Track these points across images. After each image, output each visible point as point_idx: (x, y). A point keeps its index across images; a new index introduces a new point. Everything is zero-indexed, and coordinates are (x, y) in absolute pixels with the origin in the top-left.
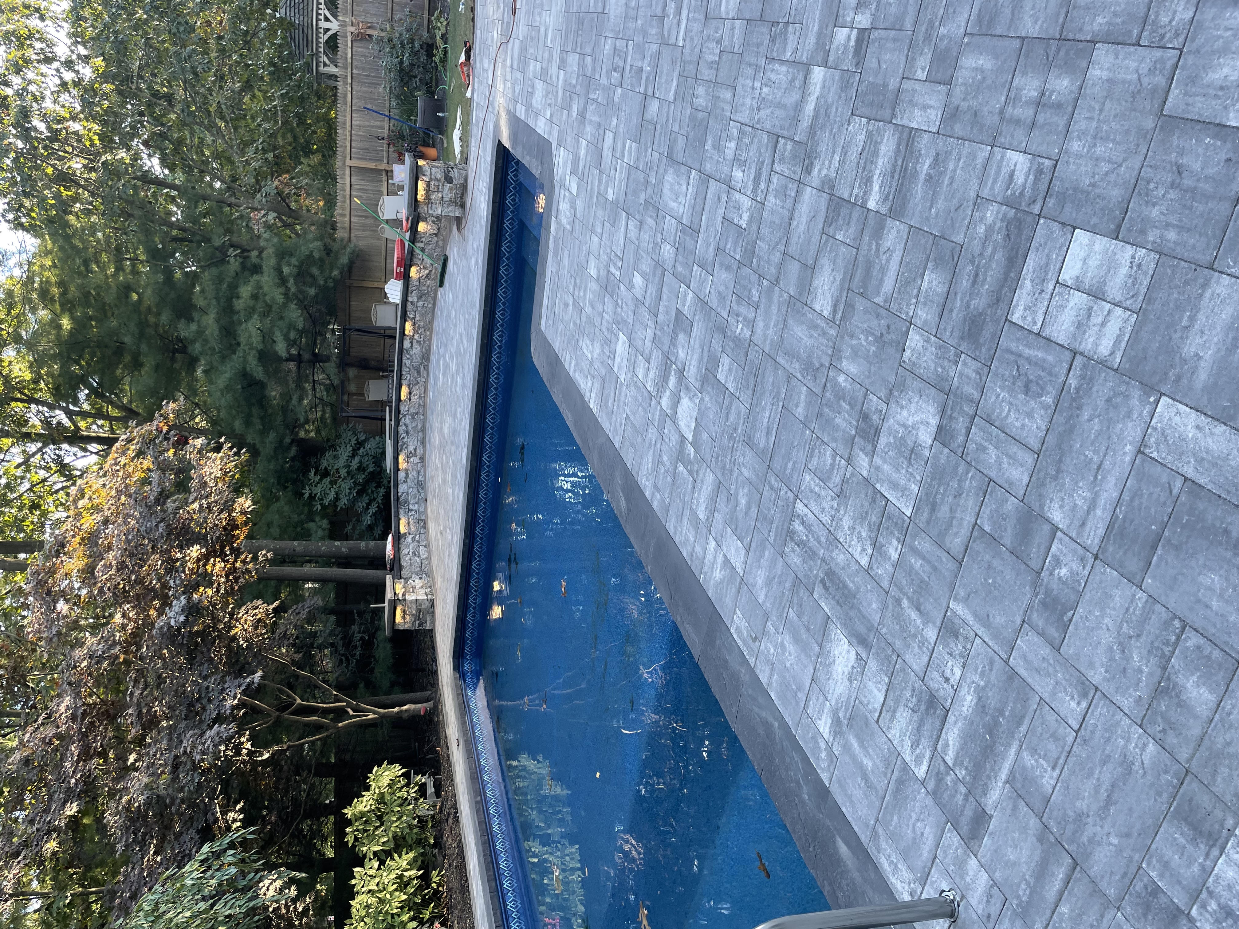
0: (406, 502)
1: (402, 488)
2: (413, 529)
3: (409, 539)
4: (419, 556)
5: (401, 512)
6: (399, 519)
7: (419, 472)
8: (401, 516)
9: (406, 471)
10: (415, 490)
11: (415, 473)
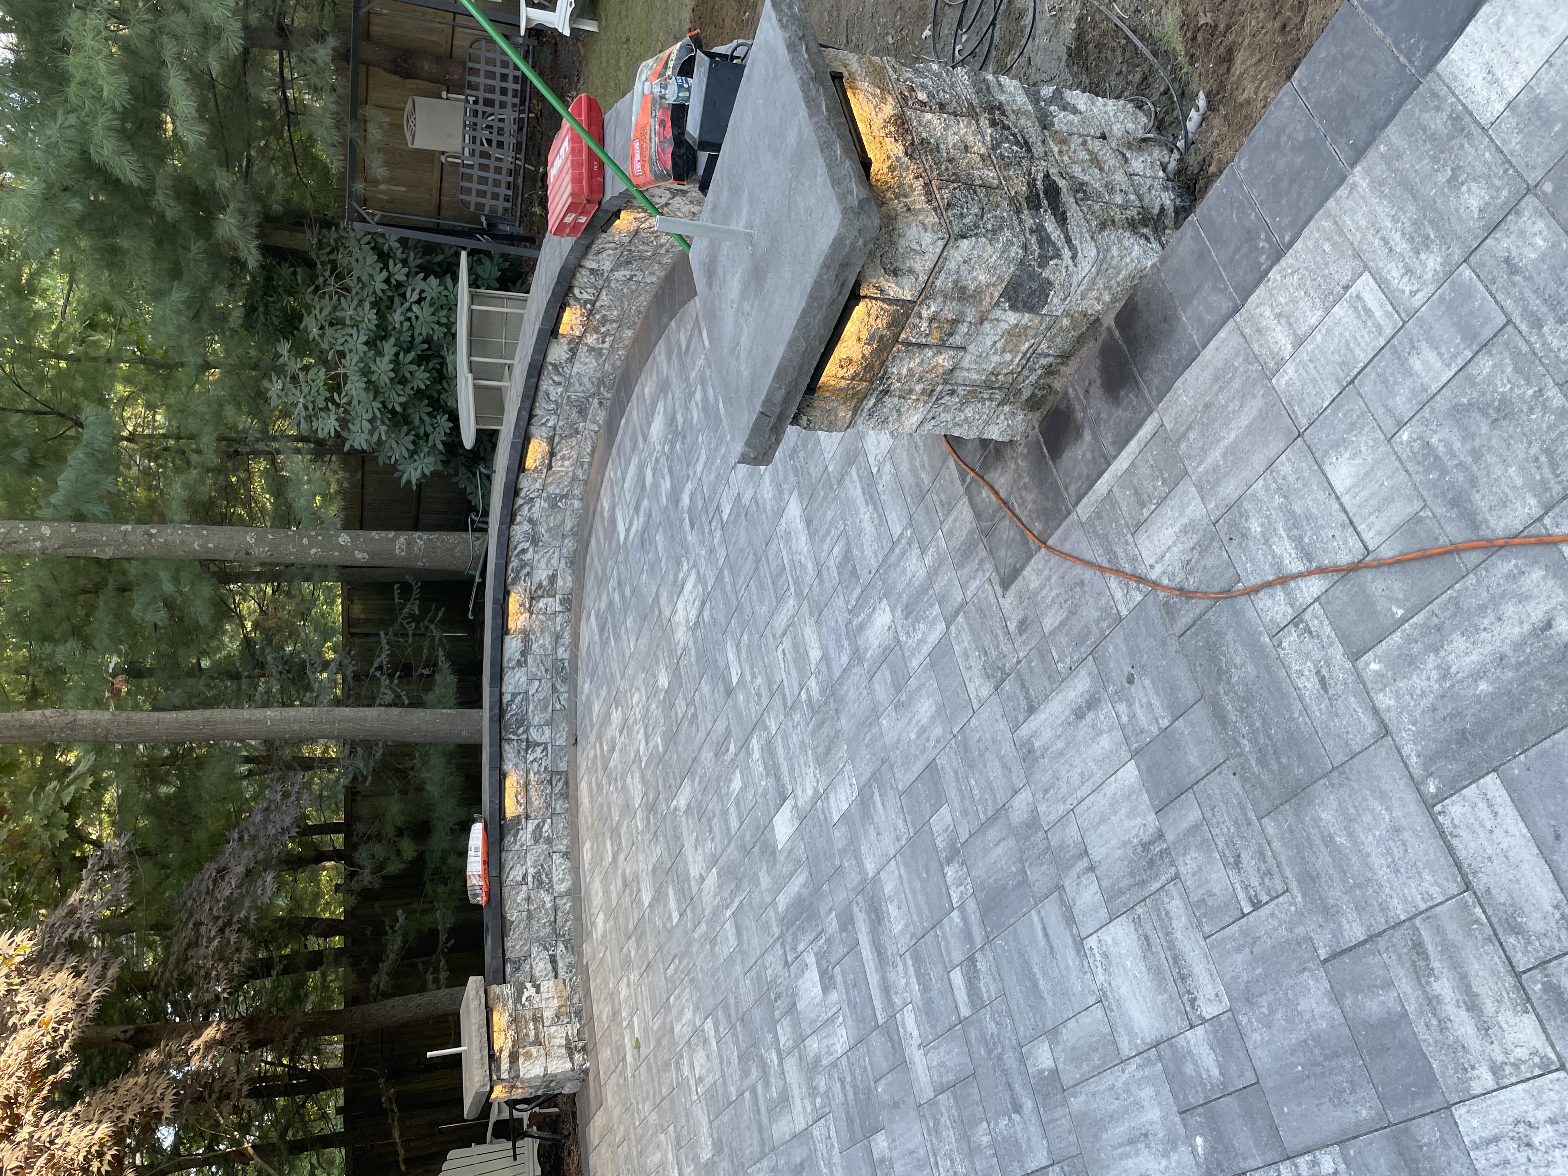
0: (523, 721)
1: (514, 681)
2: (537, 802)
3: (526, 835)
4: (550, 889)
5: (509, 752)
6: (502, 776)
7: (557, 638)
8: (508, 766)
9: (526, 634)
10: (547, 685)
11: (547, 640)
